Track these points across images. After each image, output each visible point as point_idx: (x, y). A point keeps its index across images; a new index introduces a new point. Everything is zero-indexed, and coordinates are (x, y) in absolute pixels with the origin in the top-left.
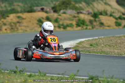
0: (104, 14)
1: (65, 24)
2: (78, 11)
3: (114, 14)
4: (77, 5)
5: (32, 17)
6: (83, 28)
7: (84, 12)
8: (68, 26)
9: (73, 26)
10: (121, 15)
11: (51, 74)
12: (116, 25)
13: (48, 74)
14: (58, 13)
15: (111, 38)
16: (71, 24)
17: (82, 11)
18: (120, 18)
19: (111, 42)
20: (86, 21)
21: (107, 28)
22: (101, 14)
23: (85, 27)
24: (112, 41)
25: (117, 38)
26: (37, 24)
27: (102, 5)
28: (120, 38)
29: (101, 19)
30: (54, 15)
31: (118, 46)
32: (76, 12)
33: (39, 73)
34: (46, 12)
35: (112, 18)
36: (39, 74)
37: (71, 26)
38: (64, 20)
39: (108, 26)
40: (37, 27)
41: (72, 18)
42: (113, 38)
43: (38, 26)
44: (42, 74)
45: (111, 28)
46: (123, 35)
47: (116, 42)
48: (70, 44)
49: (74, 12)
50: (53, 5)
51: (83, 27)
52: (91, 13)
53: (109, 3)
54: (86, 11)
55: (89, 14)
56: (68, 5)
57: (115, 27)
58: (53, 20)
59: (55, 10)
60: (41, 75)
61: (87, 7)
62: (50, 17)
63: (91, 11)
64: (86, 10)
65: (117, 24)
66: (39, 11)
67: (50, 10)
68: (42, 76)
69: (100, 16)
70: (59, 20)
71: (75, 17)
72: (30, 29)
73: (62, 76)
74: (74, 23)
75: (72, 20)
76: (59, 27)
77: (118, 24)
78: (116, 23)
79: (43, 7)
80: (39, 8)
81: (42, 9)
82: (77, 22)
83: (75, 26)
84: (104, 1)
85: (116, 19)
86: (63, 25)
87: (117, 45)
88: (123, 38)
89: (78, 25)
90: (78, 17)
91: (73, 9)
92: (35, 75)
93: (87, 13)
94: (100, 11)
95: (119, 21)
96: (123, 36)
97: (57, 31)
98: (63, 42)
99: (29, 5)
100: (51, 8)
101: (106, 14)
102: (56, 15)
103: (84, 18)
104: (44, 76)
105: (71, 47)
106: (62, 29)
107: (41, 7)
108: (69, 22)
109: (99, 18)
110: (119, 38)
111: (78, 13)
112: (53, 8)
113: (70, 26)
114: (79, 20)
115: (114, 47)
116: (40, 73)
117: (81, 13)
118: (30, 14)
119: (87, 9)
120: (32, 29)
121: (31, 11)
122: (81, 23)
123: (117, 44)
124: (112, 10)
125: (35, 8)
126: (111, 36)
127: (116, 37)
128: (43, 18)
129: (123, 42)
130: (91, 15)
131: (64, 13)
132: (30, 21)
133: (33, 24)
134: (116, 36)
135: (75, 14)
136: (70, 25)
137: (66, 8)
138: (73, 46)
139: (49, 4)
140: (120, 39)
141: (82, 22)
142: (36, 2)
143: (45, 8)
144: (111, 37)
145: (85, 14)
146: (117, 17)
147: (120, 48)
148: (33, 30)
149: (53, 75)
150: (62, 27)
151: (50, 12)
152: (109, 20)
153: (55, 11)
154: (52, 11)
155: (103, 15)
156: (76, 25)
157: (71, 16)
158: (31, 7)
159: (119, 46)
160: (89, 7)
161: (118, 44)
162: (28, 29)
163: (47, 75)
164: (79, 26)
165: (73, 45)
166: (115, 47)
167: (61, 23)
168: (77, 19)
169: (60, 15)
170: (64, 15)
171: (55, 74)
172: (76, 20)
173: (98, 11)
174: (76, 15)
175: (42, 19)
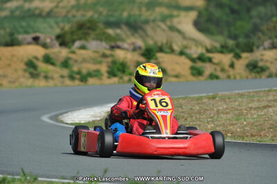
0: (167, 50)
1: (84, 71)
2: (113, 44)
3: (188, 51)
4: (110, 31)
5: (13, 56)
6: (121, 81)
7: (125, 45)
8: (90, 75)
9: (102, 75)
10: (204, 51)
11: (48, 177)
12: (193, 74)
13: (42, 176)
14: (70, 48)
15: (181, 101)
16: (98, 71)
17: (119, 43)
18: (201, 58)
19: (180, 110)
20: (129, 64)
21: (174, 80)
22: (161, 50)
23: (126, 78)
24: (181, 107)
25: (192, 100)
26: (25, 70)
27: (164, 30)
28: (200, 102)
29: (160, 60)
30: (60, 52)
31: (194, 118)
32: (108, 47)
33: (22, 174)
34: (45, 46)
35: (183, 59)
36: (23, 178)
37: (96, 74)
38: (82, 62)
39: (177, 76)
40: (24, 76)
41: (100, 59)
42: (183, 102)
43: (27, 75)
44: (28, 178)
45: (181, 80)
46: (205, 95)
47: (191, 109)
48: (92, 113)
49: (103, 47)
50: (58, 31)
51: (121, 78)
52: (140, 48)
53: (180, 27)
54: (130, 45)
55: (134, 50)
56: (90, 32)
57: (191, 78)
58: (58, 63)
59: (63, 41)
60: (26, 179)
61: (133, 35)
62: (52, 56)
63: (140, 43)
64: (129, 41)
65: (194, 72)
66: (29, 43)
67: (52, 40)
68: (29, 182)
69: (159, 55)
70: (71, 62)
71: (104, 56)
72: (10, 82)
73: (72, 181)
74: (104, 68)
75: (100, 63)
76: (72, 78)
77: (197, 72)
78: (192, 68)
79: (38, 34)
80: (29, 38)
81: (36, 39)
82: (109, 67)
83: (106, 75)
84: (168, 23)
85: (193, 60)
86: (79, 73)
87: (192, 117)
88: (206, 100)
89: (112, 74)
90: (112, 56)
91: (101, 40)
92: (14, 180)
93: (132, 47)
94: (159, 44)
95: (199, 64)
96: (206, 97)
97: (67, 86)
98: (80, 109)
99: (8, 30)
100: (53, 37)
101: (172, 51)
102: (64, 52)
103: (126, 58)
104: (33, 181)
105: (94, 119)
106: (77, 82)
107: (34, 35)
108: (92, 67)
109: (156, 59)
110: (196, 102)
111: (112, 48)
112: (58, 37)
113: (95, 76)
114: (114, 62)
115: (186, 119)
116: (24, 174)
117: (118, 47)
118: (9, 49)
119: (132, 40)
120: (14, 82)
121: (12, 43)
122: (118, 69)
123: (193, 115)
124: (185, 43)
125: (20, 37)
126: (180, 96)
127: (190, 98)
128: (37, 58)
129: (206, 110)
130: (139, 52)
131: (83, 47)
132: (9, 65)
133: (16, 70)
134: (191, 96)
135: (106, 49)
136: (94, 74)
137: (85, 36)
138: (98, 119)
139: (51, 27)
140: (198, 104)
141: (121, 68)
142: (24, 24)
143: (42, 36)
144: (179, 99)
145: (127, 50)
146: (195, 56)
147: (198, 123)
148: (17, 84)
149: (53, 180)
150: (78, 76)
151: (52, 46)
152: (177, 63)
153: (63, 44)
154: (56, 43)
155: (166, 53)
156: (109, 72)
157: (96, 55)
158: (11, 35)
159: (196, 118)
160: (136, 35)
161: (196, 113)
162: (5, 82)
163: (40, 179)
164: (115, 75)
165: (99, 115)
166: (189, 119)
167: (75, 69)
168: (110, 60)
169: (73, 52)
170: (83, 52)
171: (57, 178)
172: (108, 62)
173: (156, 43)
174: (108, 52)
175: (35, 61)
